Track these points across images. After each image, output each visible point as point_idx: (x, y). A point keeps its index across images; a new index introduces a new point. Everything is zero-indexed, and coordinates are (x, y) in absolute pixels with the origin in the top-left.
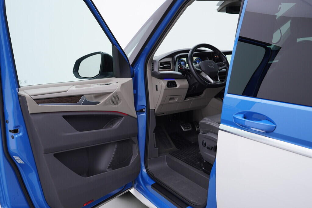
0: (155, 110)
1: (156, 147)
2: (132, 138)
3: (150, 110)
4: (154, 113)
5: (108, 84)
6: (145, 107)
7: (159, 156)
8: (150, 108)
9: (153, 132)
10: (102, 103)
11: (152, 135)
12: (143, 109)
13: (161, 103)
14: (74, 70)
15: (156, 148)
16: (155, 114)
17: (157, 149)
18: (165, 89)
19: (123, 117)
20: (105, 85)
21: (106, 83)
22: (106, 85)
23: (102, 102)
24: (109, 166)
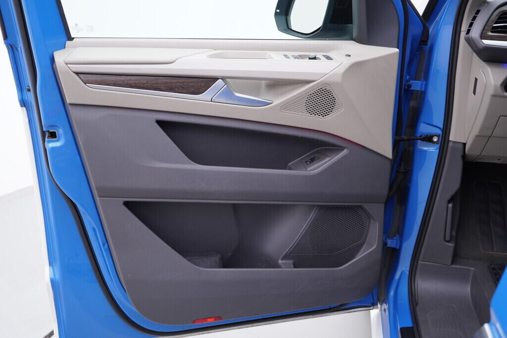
0: (465, 144)
1: (448, 238)
2: (366, 206)
3: (450, 144)
4: (461, 153)
5: (315, 58)
6: (439, 132)
7: (452, 263)
8: (451, 138)
9: (449, 202)
10: (279, 104)
11: (443, 209)
12: (432, 136)
13: (481, 131)
14: (278, 11)
15: (448, 242)
16: (464, 156)
17: (452, 245)
18: (494, 96)
19: (345, 150)
20: (307, 60)
21: (312, 55)
22: (310, 59)
23: (277, 101)
24: (286, 254)
